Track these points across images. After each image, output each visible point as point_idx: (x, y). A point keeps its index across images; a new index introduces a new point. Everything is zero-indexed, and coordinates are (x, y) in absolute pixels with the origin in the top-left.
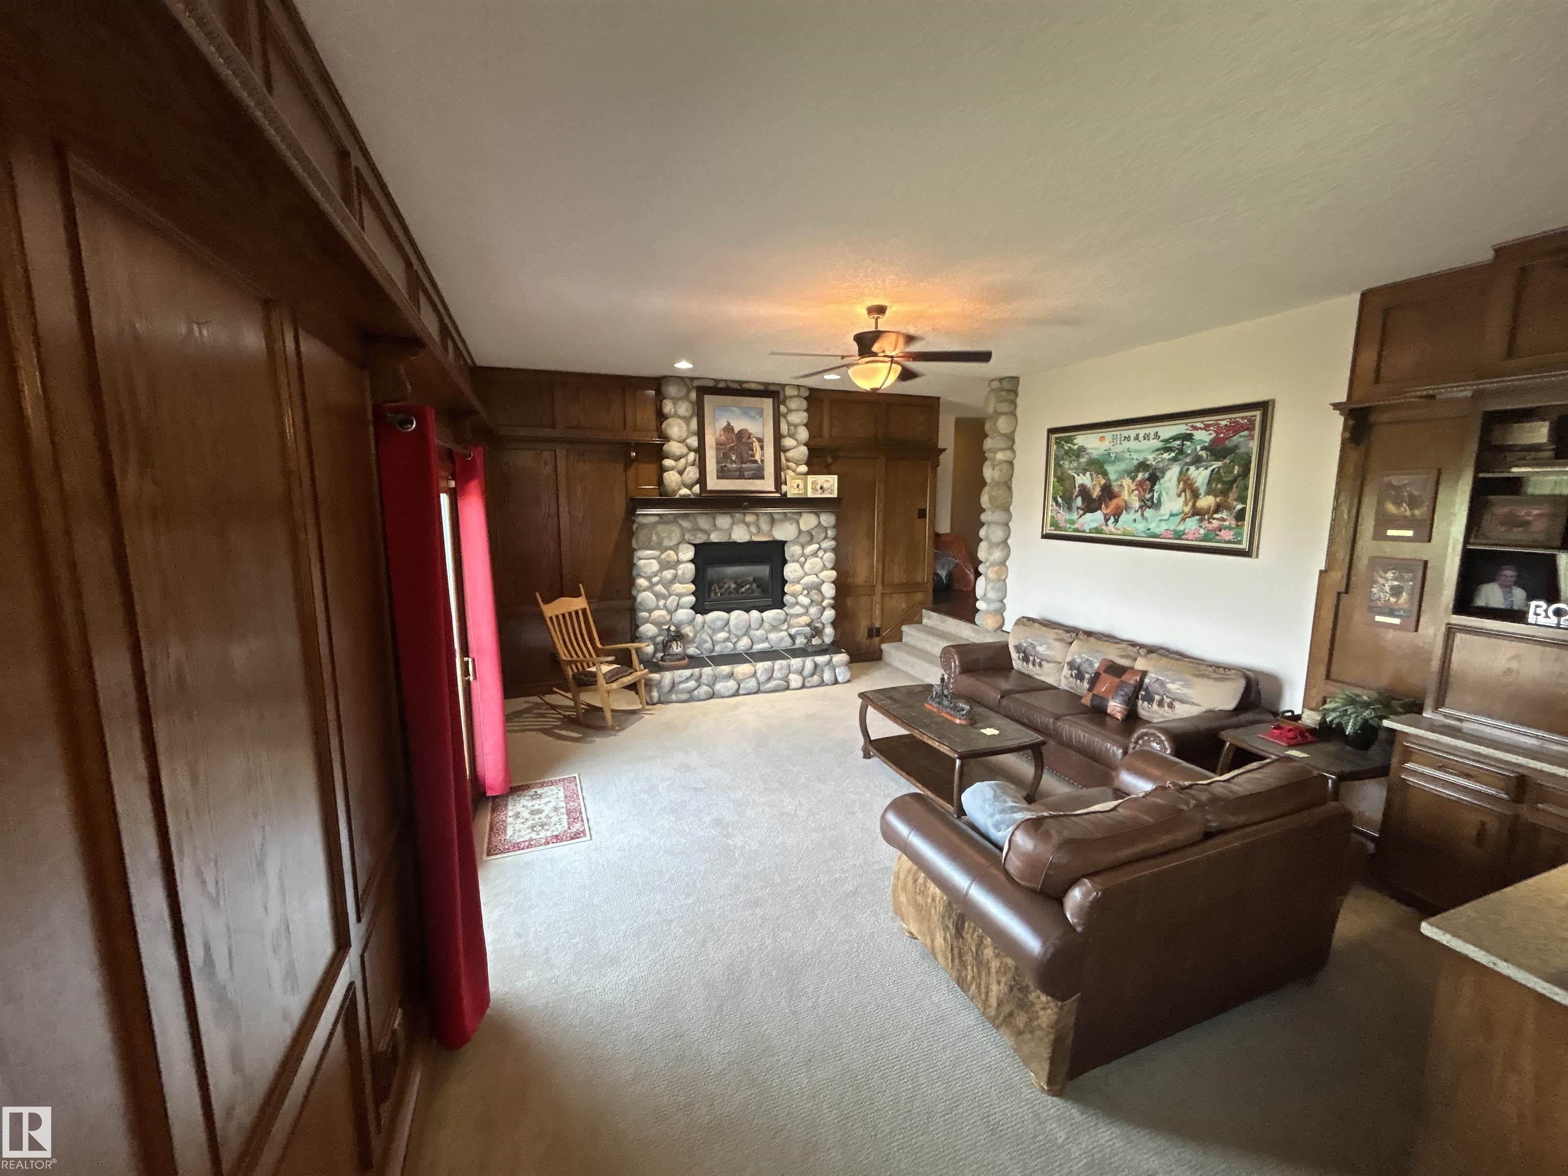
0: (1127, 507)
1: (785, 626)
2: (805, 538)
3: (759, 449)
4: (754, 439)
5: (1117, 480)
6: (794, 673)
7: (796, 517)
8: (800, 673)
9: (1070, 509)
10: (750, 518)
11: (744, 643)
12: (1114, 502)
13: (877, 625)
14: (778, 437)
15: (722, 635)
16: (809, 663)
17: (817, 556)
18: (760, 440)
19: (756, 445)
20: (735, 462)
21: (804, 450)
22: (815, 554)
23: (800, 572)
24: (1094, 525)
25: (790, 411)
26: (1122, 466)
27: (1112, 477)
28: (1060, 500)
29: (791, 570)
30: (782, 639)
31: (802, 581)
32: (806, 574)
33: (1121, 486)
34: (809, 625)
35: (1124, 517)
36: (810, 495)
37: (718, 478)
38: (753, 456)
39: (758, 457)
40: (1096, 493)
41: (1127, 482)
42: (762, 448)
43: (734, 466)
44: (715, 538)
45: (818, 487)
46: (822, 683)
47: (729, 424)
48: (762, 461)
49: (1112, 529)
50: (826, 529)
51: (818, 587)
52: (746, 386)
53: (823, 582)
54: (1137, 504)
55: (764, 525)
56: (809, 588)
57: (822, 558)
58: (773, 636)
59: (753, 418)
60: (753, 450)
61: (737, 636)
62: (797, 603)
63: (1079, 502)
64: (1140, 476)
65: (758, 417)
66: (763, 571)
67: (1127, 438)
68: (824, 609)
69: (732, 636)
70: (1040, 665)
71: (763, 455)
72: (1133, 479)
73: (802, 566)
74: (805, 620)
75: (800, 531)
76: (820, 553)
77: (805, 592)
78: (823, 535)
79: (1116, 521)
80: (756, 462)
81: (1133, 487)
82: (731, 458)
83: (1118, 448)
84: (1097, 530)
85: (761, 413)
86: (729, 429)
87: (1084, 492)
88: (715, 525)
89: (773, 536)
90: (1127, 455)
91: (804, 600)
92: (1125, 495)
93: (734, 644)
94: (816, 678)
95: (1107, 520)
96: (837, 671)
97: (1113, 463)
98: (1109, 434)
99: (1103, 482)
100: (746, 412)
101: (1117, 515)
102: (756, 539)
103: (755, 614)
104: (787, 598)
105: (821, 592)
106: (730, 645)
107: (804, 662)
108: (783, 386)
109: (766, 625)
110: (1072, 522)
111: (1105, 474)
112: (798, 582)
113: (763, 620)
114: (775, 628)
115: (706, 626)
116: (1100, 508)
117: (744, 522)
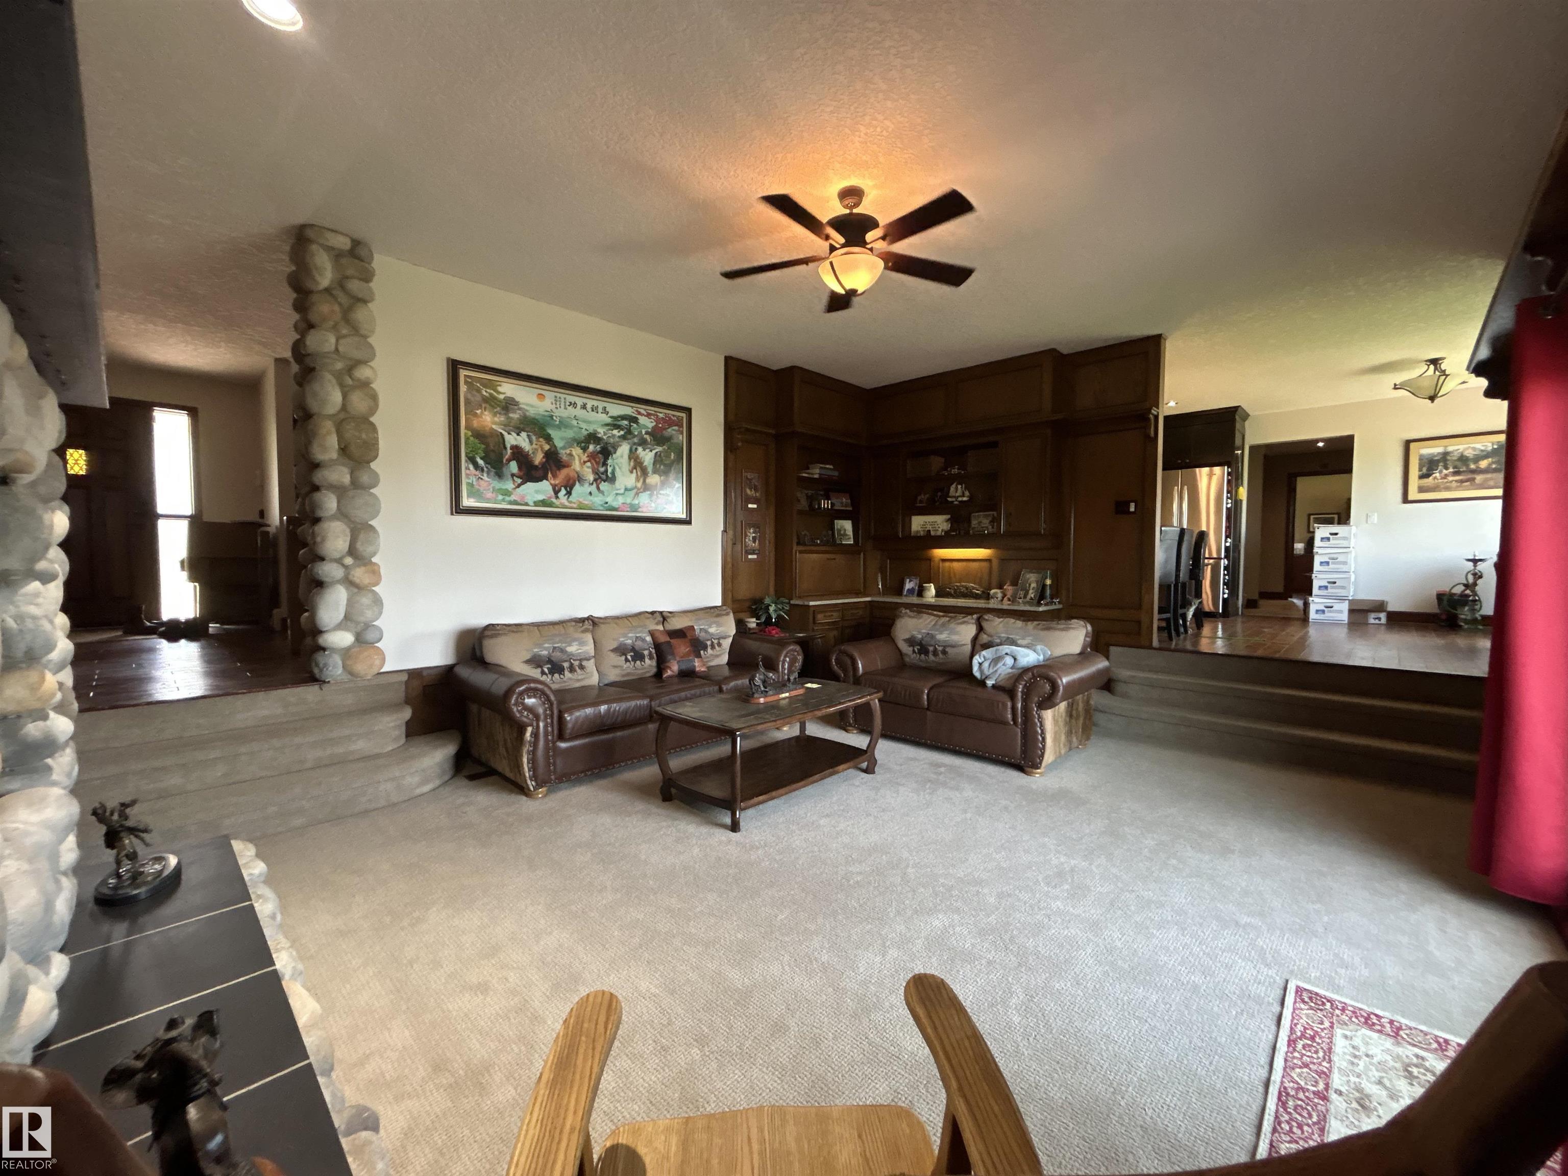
0: (580, 479)
5: (564, 448)
9: (500, 475)
12: (564, 473)
24: (540, 497)
26: (570, 434)
27: (559, 443)
28: (481, 462)
33: (571, 455)
35: (577, 488)
40: (538, 459)
41: (577, 451)
49: (563, 502)
54: (591, 477)
63: (514, 467)
64: (591, 448)
67: (574, 405)
70: (582, 667)
72: (584, 449)
79: (569, 493)
81: (585, 458)
83: (562, 413)
84: (543, 503)
87: (518, 454)
90: (574, 422)
92: (576, 465)
95: (556, 492)
97: (559, 427)
98: (550, 394)
99: (547, 447)
101: (569, 488)
110: (507, 493)
111: (548, 439)
116: (545, 477)
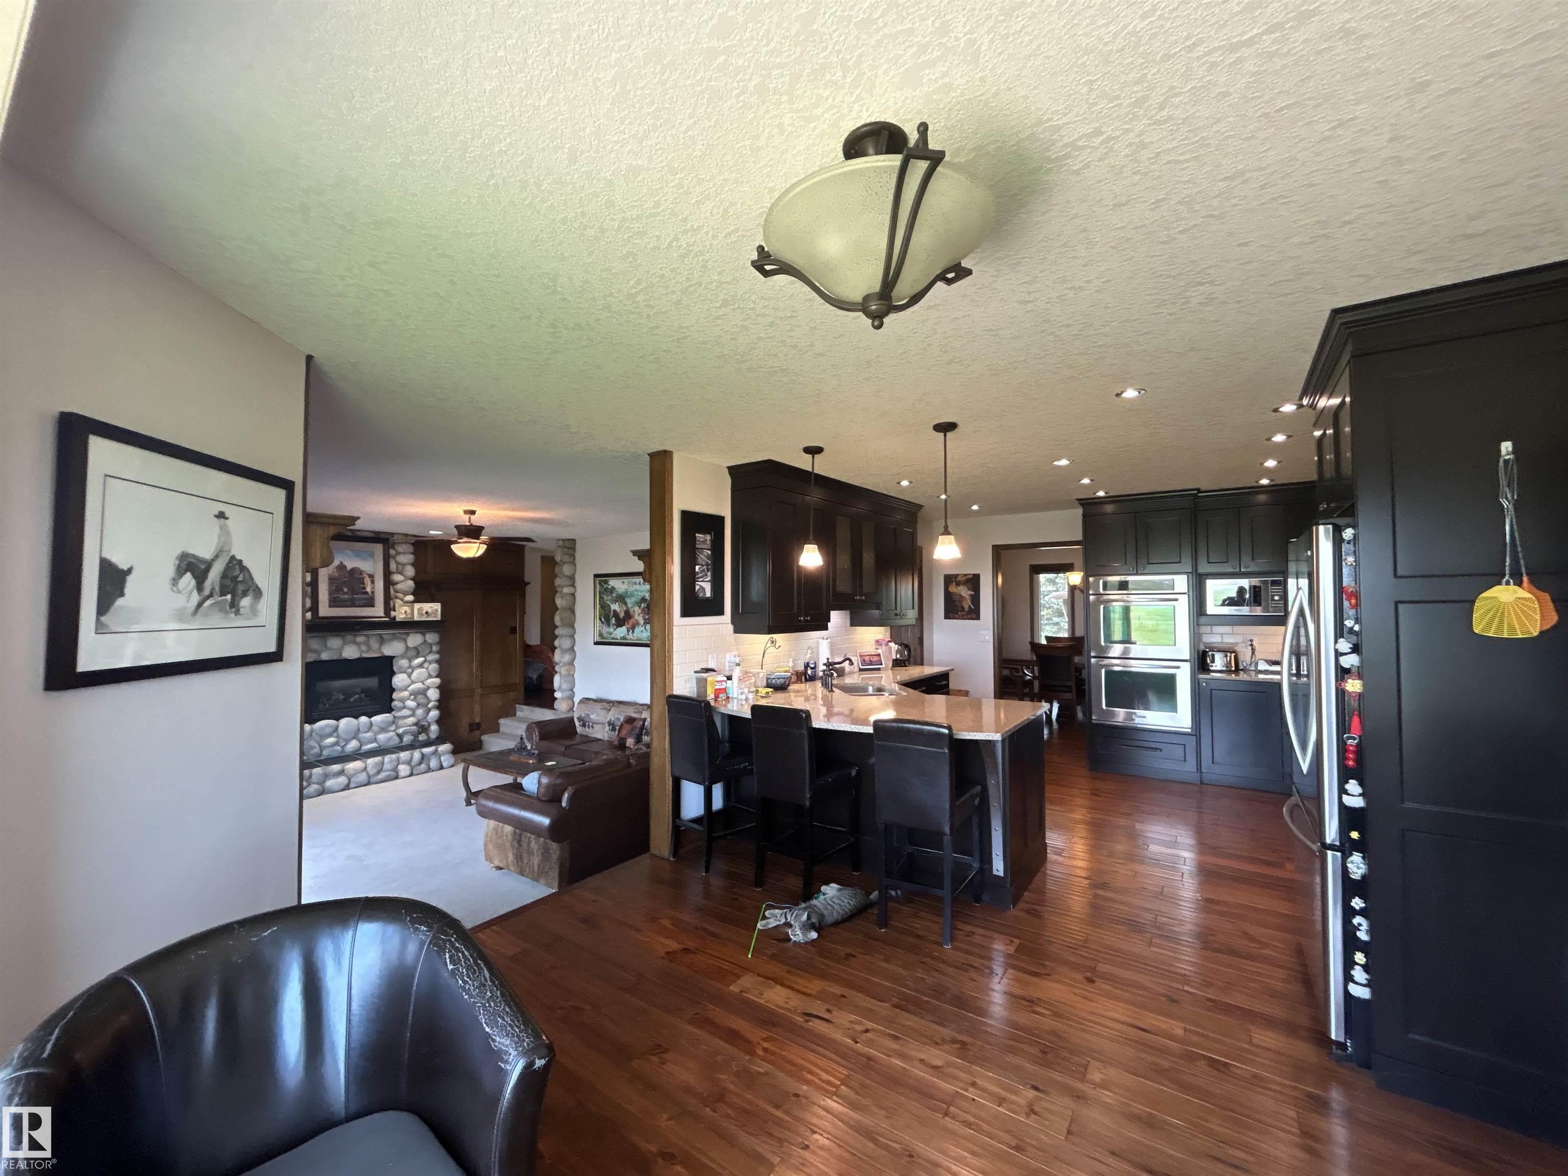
0: (638, 624)
1: (393, 728)
2: (411, 653)
3: (369, 583)
4: (367, 576)
5: (632, 608)
6: (402, 764)
7: (405, 637)
8: (409, 763)
9: (609, 625)
10: (360, 639)
11: (353, 745)
12: (631, 621)
13: (477, 721)
14: (387, 573)
15: (331, 740)
16: (417, 755)
17: (423, 668)
18: (371, 577)
19: (367, 580)
20: (346, 593)
21: (411, 583)
22: (421, 666)
23: (408, 681)
24: (622, 635)
25: (398, 553)
26: (634, 599)
27: (629, 605)
28: (603, 619)
29: (399, 680)
30: (390, 739)
31: (410, 688)
32: (413, 682)
33: (634, 611)
34: (416, 724)
35: (637, 630)
36: (416, 618)
37: (330, 606)
38: (364, 588)
39: (369, 589)
40: (622, 615)
41: (636, 608)
42: (373, 582)
43: (347, 596)
44: (325, 656)
45: (424, 612)
46: (429, 770)
47: (341, 562)
48: (373, 592)
49: (632, 637)
50: (431, 645)
51: (424, 692)
52: (359, 534)
53: (429, 688)
54: (642, 622)
55: (375, 645)
56: (415, 694)
57: (427, 669)
58: (382, 737)
59: (365, 559)
60: (364, 584)
61: (344, 740)
62: (404, 707)
63: (613, 621)
64: (643, 605)
65: (369, 558)
66: (372, 682)
67: (635, 583)
68: (430, 710)
69: (341, 741)
70: (593, 727)
71: (373, 588)
72: (640, 607)
73: (409, 676)
74: (412, 720)
75: (407, 648)
76: (426, 665)
77: (412, 697)
78: (428, 650)
79: (633, 632)
80: (367, 593)
81: (640, 612)
82: (343, 591)
83: (631, 589)
84: (624, 638)
85: (372, 555)
86: (342, 567)
87: (616, 614)
88: (326, 646)
89: (382, 652)
90: (636, 593)
91: (411, 704)
92: (636, 617)
93: (343, 747)
94: (423, 766)
95: (628, 631)
96: (442, 758)
97: (629, 597)
98: (626, 580)
99: (625, 608)
100: (358, 555)
101: (633, 628)
102: (365, 655)
103: (363, 719)
104: (394, 704)
105: (426, 696)
106: (338, 748)
107: (412, 754)
108: (392, 534)
109: (375, 728)
110: (611, 633)
111: (626, 604)
112: (406, 689)
113: (371, 724)
114: (383, 730)
115: (314, 734)
116: (624, 625)
117: (355, 643)
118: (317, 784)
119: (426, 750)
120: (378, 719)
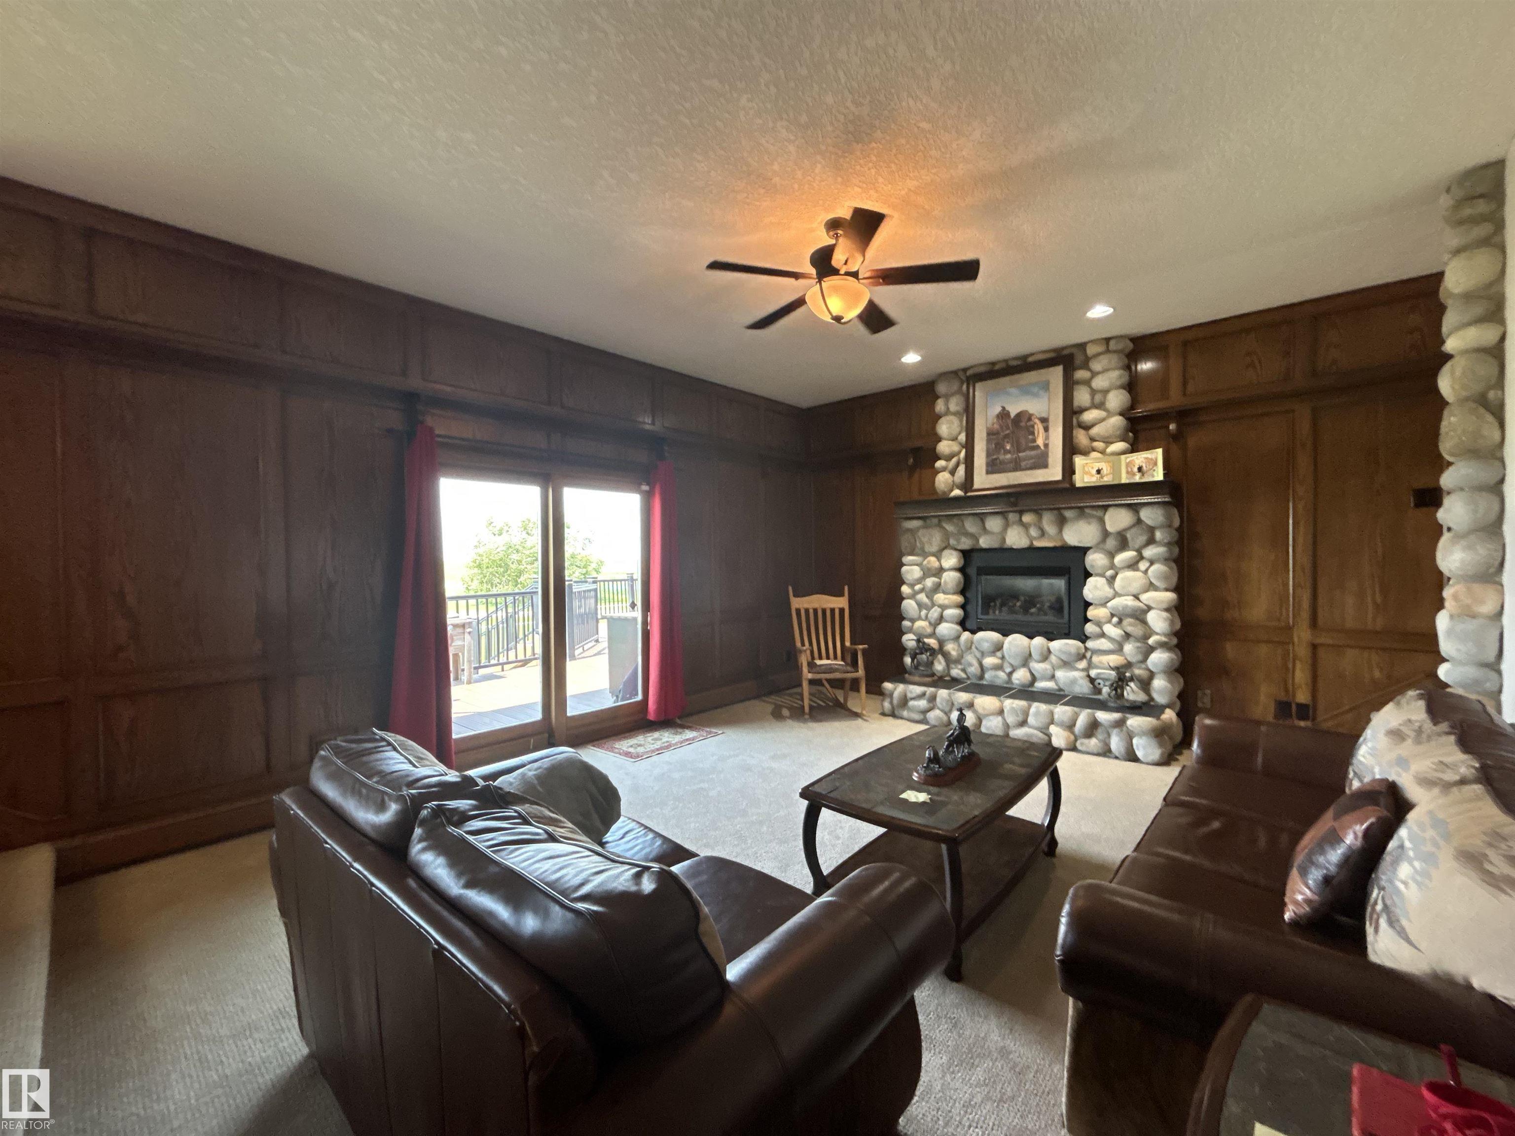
1: (1083, 664)
2: (1111, 543)
3: (1042, 430)
4: (1037, 421)
6: (1058, 725)
7: (1099, 513)
8: (1070, 727)
10: (1027, 518)
11: (1021, 676)
13: (1302, 697)
14: (1071, 413)
15: (989, 661)
16: (1083, 717)
17: (1137, 570)
18: (1044, 420)
19: (1039, 427)
20: (1009, 452)
21: (1117, 421)
22: (1132, 566)
23: (1108, 591)
25: (1094, 374)
29: (1093, 589)
30: (1074, 682)
31: (1109, 604)
32: (1116, 595)
34: (1117, 669)
36: (1124, 480)
37: (988, 472)
38: (1034, 441)
39: (1040, 442)
42: (1046, 429)
43: (1009, 456)
44: (984, 542)
45: (1136, 470)
47: (1004, 408)
48: (1046, 445)
50: (1151, 530)
51: (1140, 616)
52: (1030, 359)
53: (1149, 608)
55: (1050, 529)
56: (1119, 617)
57: (1146, 572)
58: (1062, 675)
59: (1036, 395)
60: (1033, 433)
61: (1012, 665)
62: (1103, 635)
65: (1041, 392)
66: (1055, 586)
68: (1152, 649)
69: (1006, 665)
71: (1047, 438)
73: (1111, 580)
74: (1114, 660)
75: (1106, 534)
76: (1143, 565)
77: (1115, 620)
78: (1143, 539)
80: (1038, 447)
82: (1004, 447)
85: (1046, 386)
86: (1004, 414)
88: (984, 529)
89: (1063, 540)
91: (1111, 630)
93: (1010, 674)
94: (1093, 743)
96: (1135, 741)
100: (1026, 391)
102: (1038, 544)
103: (1039, 641)
104: (1089, 628)
105: (1144, 622)
106: (1002, 675)
107: (1079, 715)
108: (1082, 346)
109: (1053, 658)
112: (1104, 605)
113: (1049, 651)
114: (1066, 664)
115: (973, 647)
117: (1020, 522)
118: (942, 711)
119: (1103, 716)
120: (1057, 645)
